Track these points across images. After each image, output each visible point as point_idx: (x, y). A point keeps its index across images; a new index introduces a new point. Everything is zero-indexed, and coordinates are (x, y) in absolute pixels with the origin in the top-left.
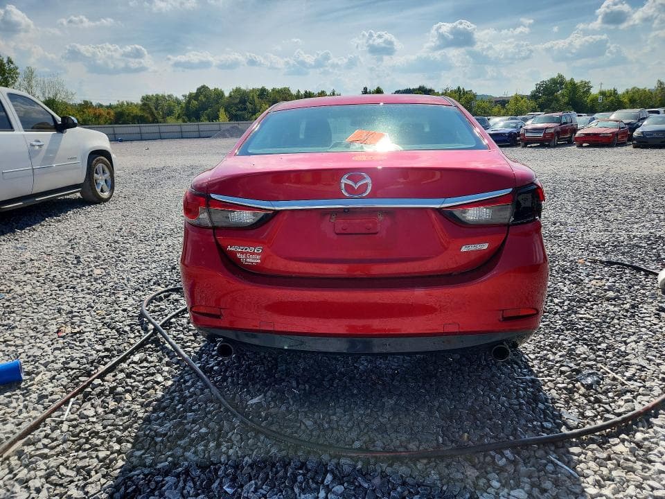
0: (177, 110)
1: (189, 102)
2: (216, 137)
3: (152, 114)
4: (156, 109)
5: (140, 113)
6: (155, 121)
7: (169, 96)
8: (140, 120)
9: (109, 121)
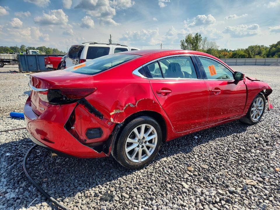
0: (264, 52)
1: (271, 48)
2: (273, 65)
3: (249, 54)
4: (251, 52)
5: (243, 54)
6: (250, 57)
7: (262, 46)
8: (243, 57)
9: (229, 57)
